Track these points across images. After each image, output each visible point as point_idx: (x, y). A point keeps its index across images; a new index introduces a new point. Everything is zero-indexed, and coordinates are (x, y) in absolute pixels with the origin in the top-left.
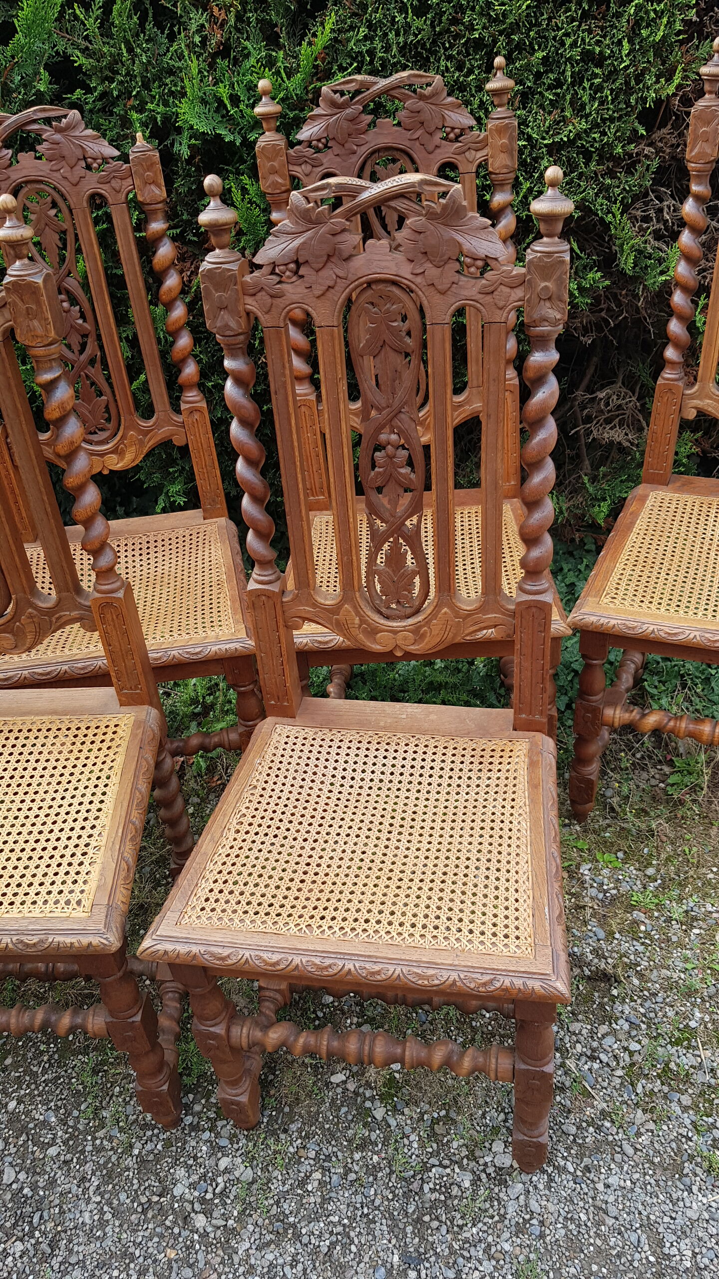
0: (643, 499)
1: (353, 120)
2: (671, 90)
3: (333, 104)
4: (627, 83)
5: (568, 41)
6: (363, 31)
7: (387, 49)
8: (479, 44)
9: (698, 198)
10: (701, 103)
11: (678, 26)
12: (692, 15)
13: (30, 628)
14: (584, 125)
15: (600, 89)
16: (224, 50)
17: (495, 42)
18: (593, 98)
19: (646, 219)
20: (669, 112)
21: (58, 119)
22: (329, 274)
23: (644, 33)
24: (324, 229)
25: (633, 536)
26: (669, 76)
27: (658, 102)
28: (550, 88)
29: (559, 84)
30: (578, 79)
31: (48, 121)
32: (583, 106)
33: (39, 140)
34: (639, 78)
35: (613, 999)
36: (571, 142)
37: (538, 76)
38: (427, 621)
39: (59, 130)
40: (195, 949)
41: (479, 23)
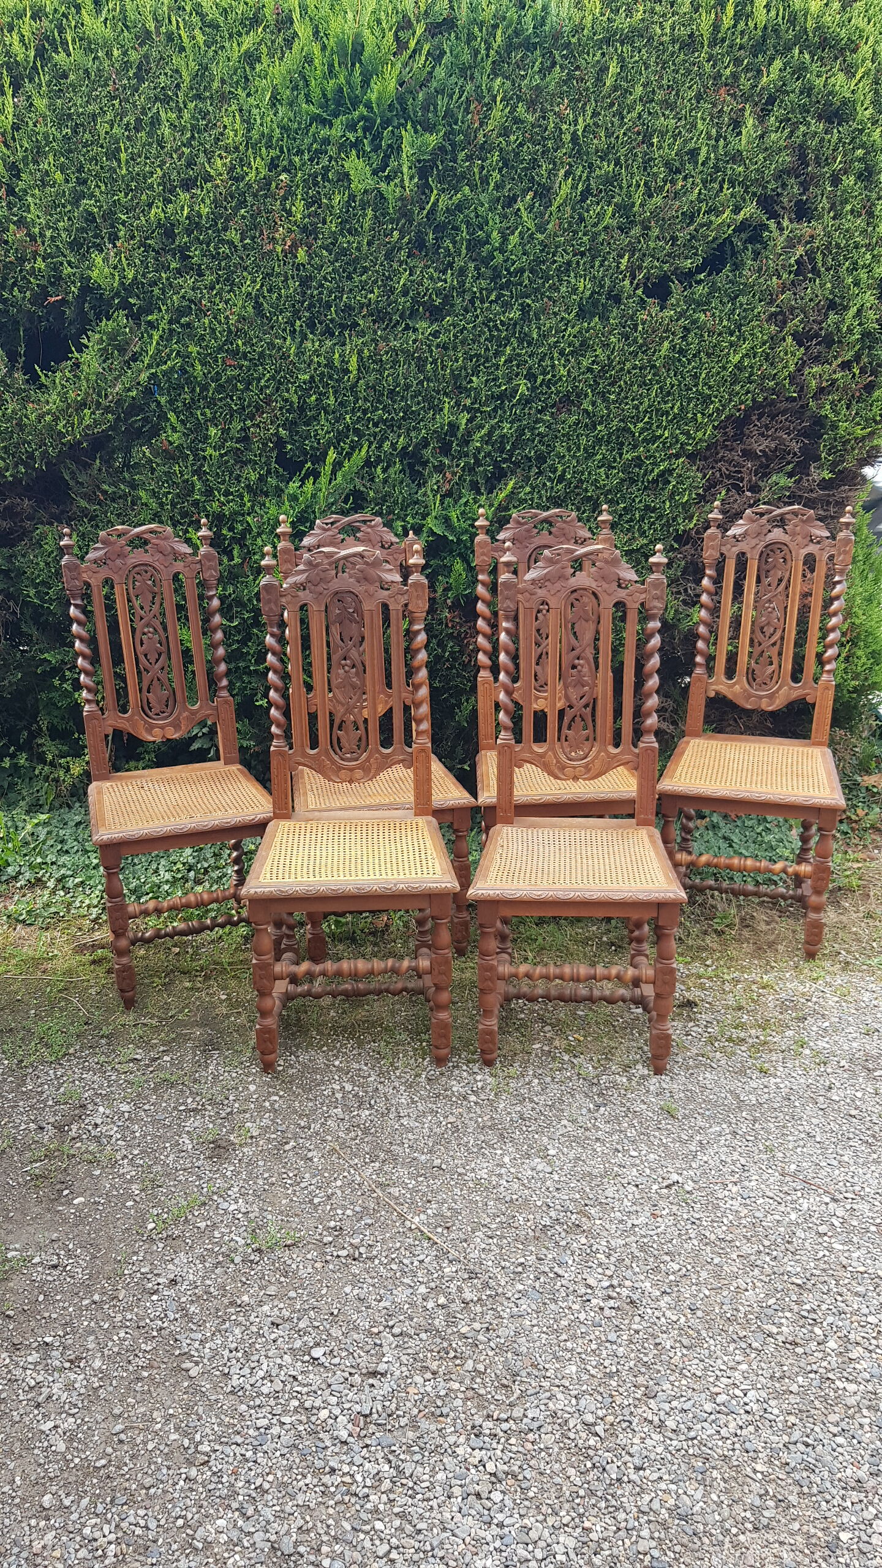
0: (688, 743)
1: (528, 531)
2: (692, 526)
3: (518, 523)
4: (668, 521)
5: (637, 500)
6: (528, 489)
7: (540, 497)
8: (590, 498)
9: (710, 577)
10: (709, 531)
11: (694, 496)
12: (701, 491)
13: (374, 766)
14: (645, 541)
15: (653, 523)
16: (449, 494)
17: (598, 498)
18: (650, 529)
19: (679, 593)
20: (690, 538)
21: (371, 521)
22: (558, 585)
23: (677, 498)
24: (558, 566)
25: (685, 756)
26: (691, 518)
27: (684, 531)
28: (627, 522)
29: (631, 520)
30: (642, 518)
31: (365, 522)
32: (645, 532)
33: (359, 530)
34: (674, 519)
35: (695, 1013)
36: (638, 550)
37: (621, 515)
38: (593, 761)
39: (370, 527)
40: (498, 892)
41: (591, 488)
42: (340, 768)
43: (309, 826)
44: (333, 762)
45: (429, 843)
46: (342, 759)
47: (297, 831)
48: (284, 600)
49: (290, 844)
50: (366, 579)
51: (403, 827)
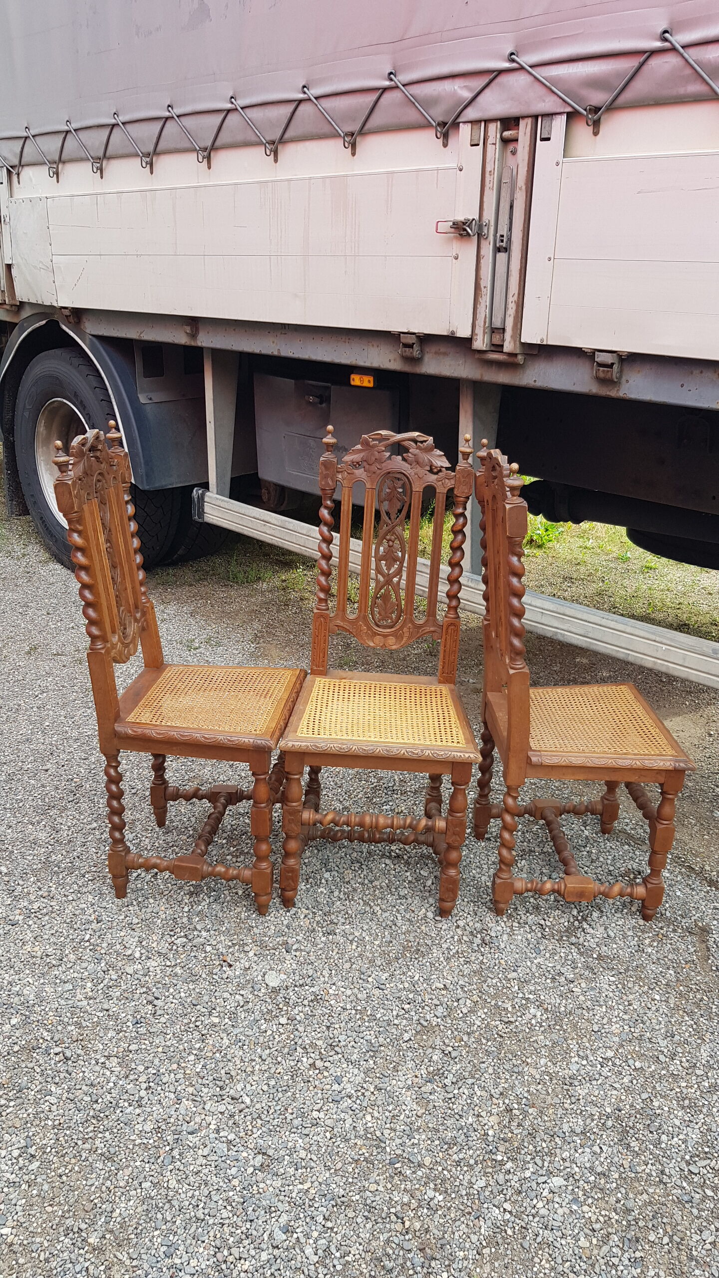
42: (375, 634)
43: (342, 684)
44: (369, 628)
45: (453, 712)
46: (378, 626)
47: (332, 688)
48: (340, 476)
49: (325, 701)
50: (418, 463)
51: (428, 693)
